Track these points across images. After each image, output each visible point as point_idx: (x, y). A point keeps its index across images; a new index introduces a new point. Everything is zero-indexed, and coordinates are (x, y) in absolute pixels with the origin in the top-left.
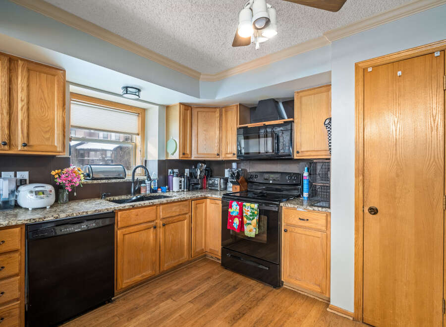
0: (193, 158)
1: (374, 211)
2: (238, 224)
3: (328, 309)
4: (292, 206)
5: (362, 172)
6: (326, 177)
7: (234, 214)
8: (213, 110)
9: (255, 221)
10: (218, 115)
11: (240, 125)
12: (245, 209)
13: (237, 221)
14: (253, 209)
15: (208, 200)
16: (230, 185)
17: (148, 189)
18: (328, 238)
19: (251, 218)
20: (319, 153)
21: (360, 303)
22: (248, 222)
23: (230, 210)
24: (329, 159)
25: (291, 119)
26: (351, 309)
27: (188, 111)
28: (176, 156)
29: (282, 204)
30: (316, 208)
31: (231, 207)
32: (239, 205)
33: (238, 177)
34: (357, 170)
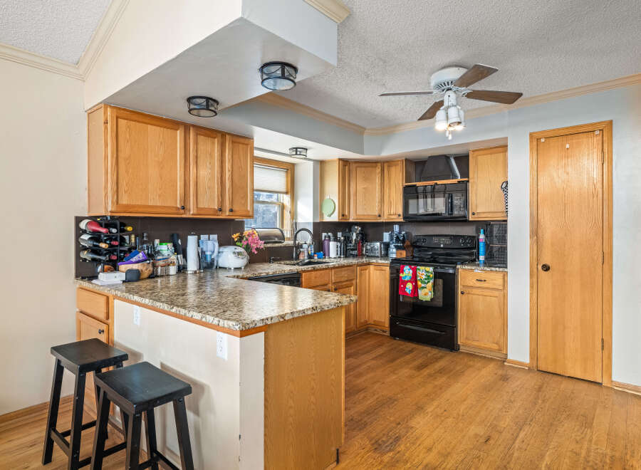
0: (351, 220)
1: (546, 268)
2: (411, 289)
3: (505, 363)
4: (469, 268)
5: (536, 232)
6: (503, 238)
7: (406, 279)
8: (374, 164)
9: (430, 284)
10: (378, 170)
11: (406, 182)
12: (419, 273)
13: (409, 286)
14: (428, 272)
15: (372, 267)
16: (393, 250)
17: (306, 254)
18: (505, 297)
19: (426, 281)
20: (495, 215)
21: (534, 354)
22: (423, 285)
23: (401, 275)
24: (506, 221)
25: (466, 179)
26: (526, 360)
27: (347, 167)
28: (335, 218)
29: (458, 266)
30: (493, 269)
31: (403, 272)
32: (412, 269)
33: (403, 241)
34: (532, 232)
